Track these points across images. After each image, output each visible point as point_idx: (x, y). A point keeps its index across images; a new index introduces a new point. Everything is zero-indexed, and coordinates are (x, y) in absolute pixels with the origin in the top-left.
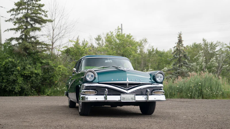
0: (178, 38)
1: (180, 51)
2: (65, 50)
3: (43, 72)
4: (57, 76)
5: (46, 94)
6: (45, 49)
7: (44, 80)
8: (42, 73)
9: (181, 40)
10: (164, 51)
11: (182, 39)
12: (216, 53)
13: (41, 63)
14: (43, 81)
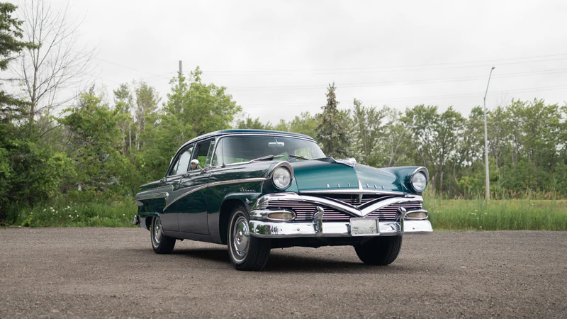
0: (327, 96)
1: (332, 126)
2: (68, 118)
3: (12, 170)
4: (52, 179)
5: (21, 221)
6: (18, 113)
7: (16, 189)
8: (10, 172)
9: (335, 101)
10: (269, 125)
11: (336, 99)
12: (381, 131)
13: (8, 147)
14: (12, 192)
